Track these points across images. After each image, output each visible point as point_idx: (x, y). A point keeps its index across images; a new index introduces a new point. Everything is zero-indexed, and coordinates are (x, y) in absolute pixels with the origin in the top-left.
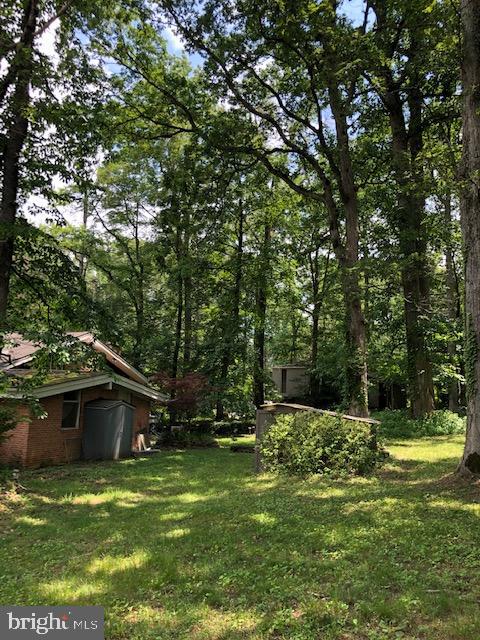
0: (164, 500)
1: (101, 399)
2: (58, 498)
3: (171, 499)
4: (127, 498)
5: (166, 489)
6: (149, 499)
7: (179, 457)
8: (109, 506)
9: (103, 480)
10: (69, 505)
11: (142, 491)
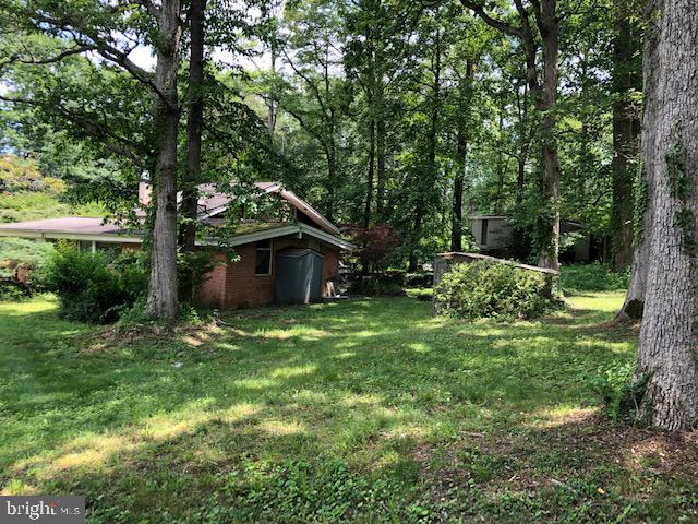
0: (343, 335)
1: (291, 247)
2: (252, 332)
3: (349, 334)
4: (311, 333)
5: (347, 329)
6: (330, 334)
7: (364, 303)
8: (295, 339)
9: (293, 320)
10: (262, 338)
11: (325, 329)
